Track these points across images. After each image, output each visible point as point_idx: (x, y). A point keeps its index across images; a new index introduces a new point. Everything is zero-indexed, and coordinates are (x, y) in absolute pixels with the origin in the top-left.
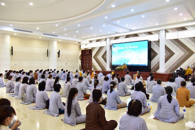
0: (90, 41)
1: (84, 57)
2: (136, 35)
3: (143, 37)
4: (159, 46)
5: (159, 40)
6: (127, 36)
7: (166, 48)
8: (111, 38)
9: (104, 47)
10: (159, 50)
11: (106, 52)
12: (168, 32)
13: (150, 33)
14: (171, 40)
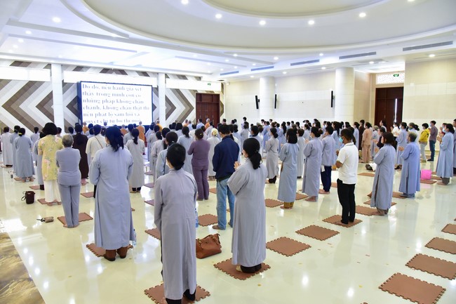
2: (122, 72)
4: (158, 97)
5: (158, 86)
6: (105, 71)
11: (50, 96)
12: (169, 78)
13: (145, 74)
14: (172, 90)
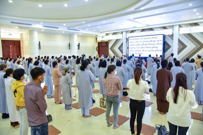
0: (107, 34)
1: (101, 48)
2: (151, 29)
3: (158, 31)
4: (173, 39)
5: (173, 34)
6: (143, 30)
7: (180, 41)
8: (127, 32)
9: (120, 39)
10: (172, 43)
11: (122, 44)
12: (182, 27)
13: (165, 28)
14: (184, 35)
